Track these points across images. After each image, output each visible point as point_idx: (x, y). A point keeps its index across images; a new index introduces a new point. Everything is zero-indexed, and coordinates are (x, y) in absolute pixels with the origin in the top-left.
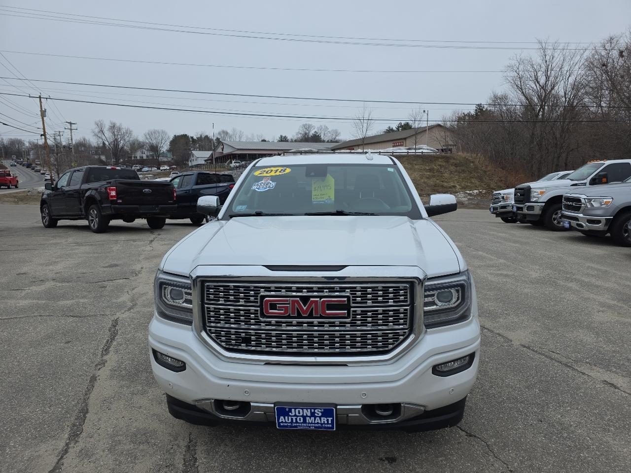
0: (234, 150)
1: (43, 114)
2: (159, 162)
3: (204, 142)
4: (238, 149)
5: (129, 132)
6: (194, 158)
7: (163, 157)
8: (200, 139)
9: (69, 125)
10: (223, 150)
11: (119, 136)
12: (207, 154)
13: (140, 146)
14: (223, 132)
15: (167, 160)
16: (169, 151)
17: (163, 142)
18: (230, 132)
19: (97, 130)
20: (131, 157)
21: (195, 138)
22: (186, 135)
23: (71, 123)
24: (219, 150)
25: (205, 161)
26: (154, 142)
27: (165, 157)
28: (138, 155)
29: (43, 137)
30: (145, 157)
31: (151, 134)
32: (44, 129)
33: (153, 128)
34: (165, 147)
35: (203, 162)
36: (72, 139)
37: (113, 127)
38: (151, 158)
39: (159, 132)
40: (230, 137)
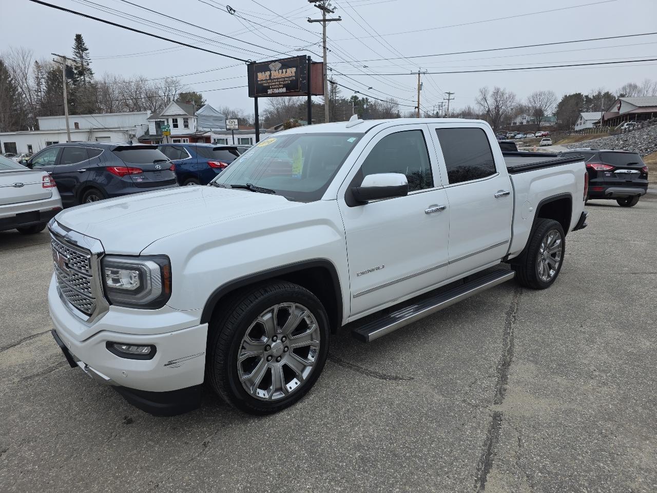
0: (634, 108)
1: (420, 87)
2: (539, 127)
3: (594, 102)
4: (640, 107)
5: (512, 97)
6: (582, 121)
7: (545, 121)
8: (598, 97)
9: (447, 95)
10: (619, 110)
11: (501, 102)
12: (597, 116)
13: (521, 110)
14: (630, 86)
15: (549, 125)
16: (554, 115)
17: (548, 104)
18: (640, 85)
19: (480, 98)
20: (510, 124)
21: (591, 96)
22: (579, 94)
23: (449, 94)
24: (615, 110)
25: (595, 123)
26: (538, 105)
27: (548, 121)
28: (518, 121)
29: (417, 109)
30: (525, 122)
31: (535, 96)
32: (419, 102)
33: (538, 90)
34: (549, 111)
35: (591, 126)
36: (448, 109)
37: (497, 93)
38: (530, 123)
39: (544, 94)
40: (639, 92)
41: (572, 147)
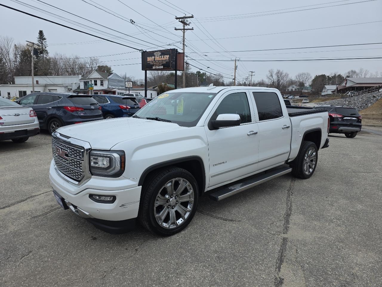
0: (354, 84)
1: (236, 68)
2: (302, 93)
3: (332, 80)
4: (357, 83)
5: (287, 75)
6: (326, 90)
7: (305, 89)
8: (334, 77)
9: (251, 73)
10: (346, 84)
11: (280, 78)
12: (334, 87)
13: (292, 83)
14: (352, 71)
15: (307, 91)
16: (310, 86)
17: (307, 80)
18: (357, 71)
19: (270, 75)
20: (286, 90)
21: (330, 76)
22: (324, 75)
23: (252, 72)
24: (344, 84)
25: (332, 92)
26: (301, 80)
27: (307, 89)
28: (290, 88)
29: (234, 80)
30: (294, 90)
31: (299, 76)
32: (235, 76)
33: (301, 72)
34: (308, 84)
35: (331, 93)
36: (251, 81)
37: (278, 73)
38: (297, 90)
39: (305, 74)
40: (357, 75)
41: (320, 104)
